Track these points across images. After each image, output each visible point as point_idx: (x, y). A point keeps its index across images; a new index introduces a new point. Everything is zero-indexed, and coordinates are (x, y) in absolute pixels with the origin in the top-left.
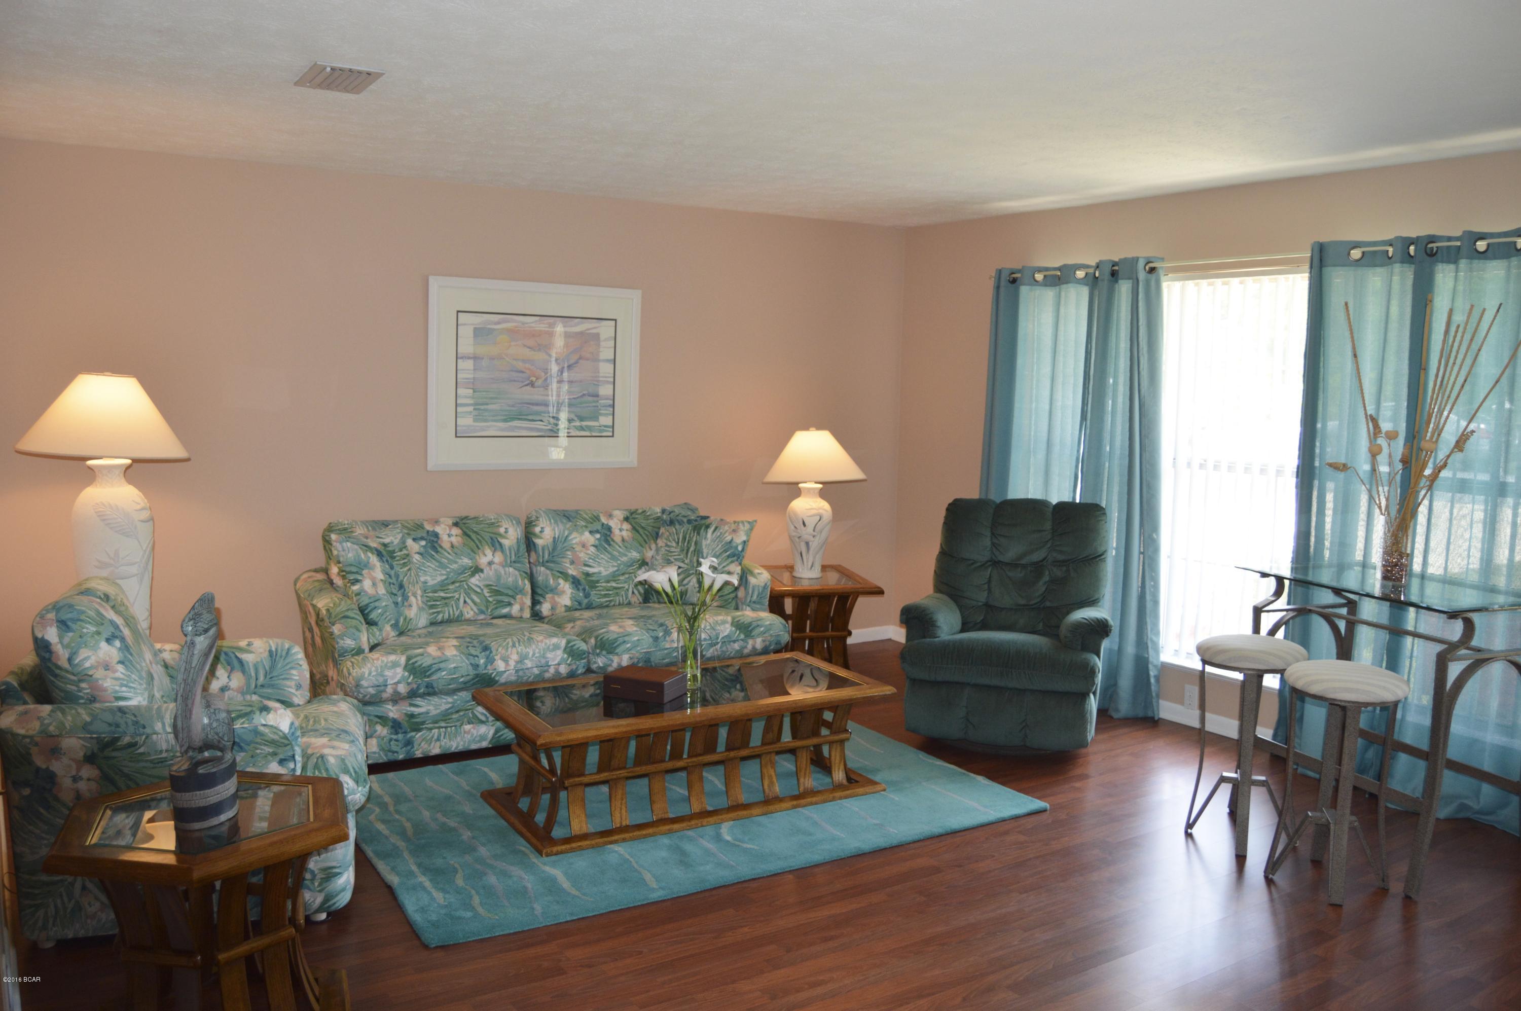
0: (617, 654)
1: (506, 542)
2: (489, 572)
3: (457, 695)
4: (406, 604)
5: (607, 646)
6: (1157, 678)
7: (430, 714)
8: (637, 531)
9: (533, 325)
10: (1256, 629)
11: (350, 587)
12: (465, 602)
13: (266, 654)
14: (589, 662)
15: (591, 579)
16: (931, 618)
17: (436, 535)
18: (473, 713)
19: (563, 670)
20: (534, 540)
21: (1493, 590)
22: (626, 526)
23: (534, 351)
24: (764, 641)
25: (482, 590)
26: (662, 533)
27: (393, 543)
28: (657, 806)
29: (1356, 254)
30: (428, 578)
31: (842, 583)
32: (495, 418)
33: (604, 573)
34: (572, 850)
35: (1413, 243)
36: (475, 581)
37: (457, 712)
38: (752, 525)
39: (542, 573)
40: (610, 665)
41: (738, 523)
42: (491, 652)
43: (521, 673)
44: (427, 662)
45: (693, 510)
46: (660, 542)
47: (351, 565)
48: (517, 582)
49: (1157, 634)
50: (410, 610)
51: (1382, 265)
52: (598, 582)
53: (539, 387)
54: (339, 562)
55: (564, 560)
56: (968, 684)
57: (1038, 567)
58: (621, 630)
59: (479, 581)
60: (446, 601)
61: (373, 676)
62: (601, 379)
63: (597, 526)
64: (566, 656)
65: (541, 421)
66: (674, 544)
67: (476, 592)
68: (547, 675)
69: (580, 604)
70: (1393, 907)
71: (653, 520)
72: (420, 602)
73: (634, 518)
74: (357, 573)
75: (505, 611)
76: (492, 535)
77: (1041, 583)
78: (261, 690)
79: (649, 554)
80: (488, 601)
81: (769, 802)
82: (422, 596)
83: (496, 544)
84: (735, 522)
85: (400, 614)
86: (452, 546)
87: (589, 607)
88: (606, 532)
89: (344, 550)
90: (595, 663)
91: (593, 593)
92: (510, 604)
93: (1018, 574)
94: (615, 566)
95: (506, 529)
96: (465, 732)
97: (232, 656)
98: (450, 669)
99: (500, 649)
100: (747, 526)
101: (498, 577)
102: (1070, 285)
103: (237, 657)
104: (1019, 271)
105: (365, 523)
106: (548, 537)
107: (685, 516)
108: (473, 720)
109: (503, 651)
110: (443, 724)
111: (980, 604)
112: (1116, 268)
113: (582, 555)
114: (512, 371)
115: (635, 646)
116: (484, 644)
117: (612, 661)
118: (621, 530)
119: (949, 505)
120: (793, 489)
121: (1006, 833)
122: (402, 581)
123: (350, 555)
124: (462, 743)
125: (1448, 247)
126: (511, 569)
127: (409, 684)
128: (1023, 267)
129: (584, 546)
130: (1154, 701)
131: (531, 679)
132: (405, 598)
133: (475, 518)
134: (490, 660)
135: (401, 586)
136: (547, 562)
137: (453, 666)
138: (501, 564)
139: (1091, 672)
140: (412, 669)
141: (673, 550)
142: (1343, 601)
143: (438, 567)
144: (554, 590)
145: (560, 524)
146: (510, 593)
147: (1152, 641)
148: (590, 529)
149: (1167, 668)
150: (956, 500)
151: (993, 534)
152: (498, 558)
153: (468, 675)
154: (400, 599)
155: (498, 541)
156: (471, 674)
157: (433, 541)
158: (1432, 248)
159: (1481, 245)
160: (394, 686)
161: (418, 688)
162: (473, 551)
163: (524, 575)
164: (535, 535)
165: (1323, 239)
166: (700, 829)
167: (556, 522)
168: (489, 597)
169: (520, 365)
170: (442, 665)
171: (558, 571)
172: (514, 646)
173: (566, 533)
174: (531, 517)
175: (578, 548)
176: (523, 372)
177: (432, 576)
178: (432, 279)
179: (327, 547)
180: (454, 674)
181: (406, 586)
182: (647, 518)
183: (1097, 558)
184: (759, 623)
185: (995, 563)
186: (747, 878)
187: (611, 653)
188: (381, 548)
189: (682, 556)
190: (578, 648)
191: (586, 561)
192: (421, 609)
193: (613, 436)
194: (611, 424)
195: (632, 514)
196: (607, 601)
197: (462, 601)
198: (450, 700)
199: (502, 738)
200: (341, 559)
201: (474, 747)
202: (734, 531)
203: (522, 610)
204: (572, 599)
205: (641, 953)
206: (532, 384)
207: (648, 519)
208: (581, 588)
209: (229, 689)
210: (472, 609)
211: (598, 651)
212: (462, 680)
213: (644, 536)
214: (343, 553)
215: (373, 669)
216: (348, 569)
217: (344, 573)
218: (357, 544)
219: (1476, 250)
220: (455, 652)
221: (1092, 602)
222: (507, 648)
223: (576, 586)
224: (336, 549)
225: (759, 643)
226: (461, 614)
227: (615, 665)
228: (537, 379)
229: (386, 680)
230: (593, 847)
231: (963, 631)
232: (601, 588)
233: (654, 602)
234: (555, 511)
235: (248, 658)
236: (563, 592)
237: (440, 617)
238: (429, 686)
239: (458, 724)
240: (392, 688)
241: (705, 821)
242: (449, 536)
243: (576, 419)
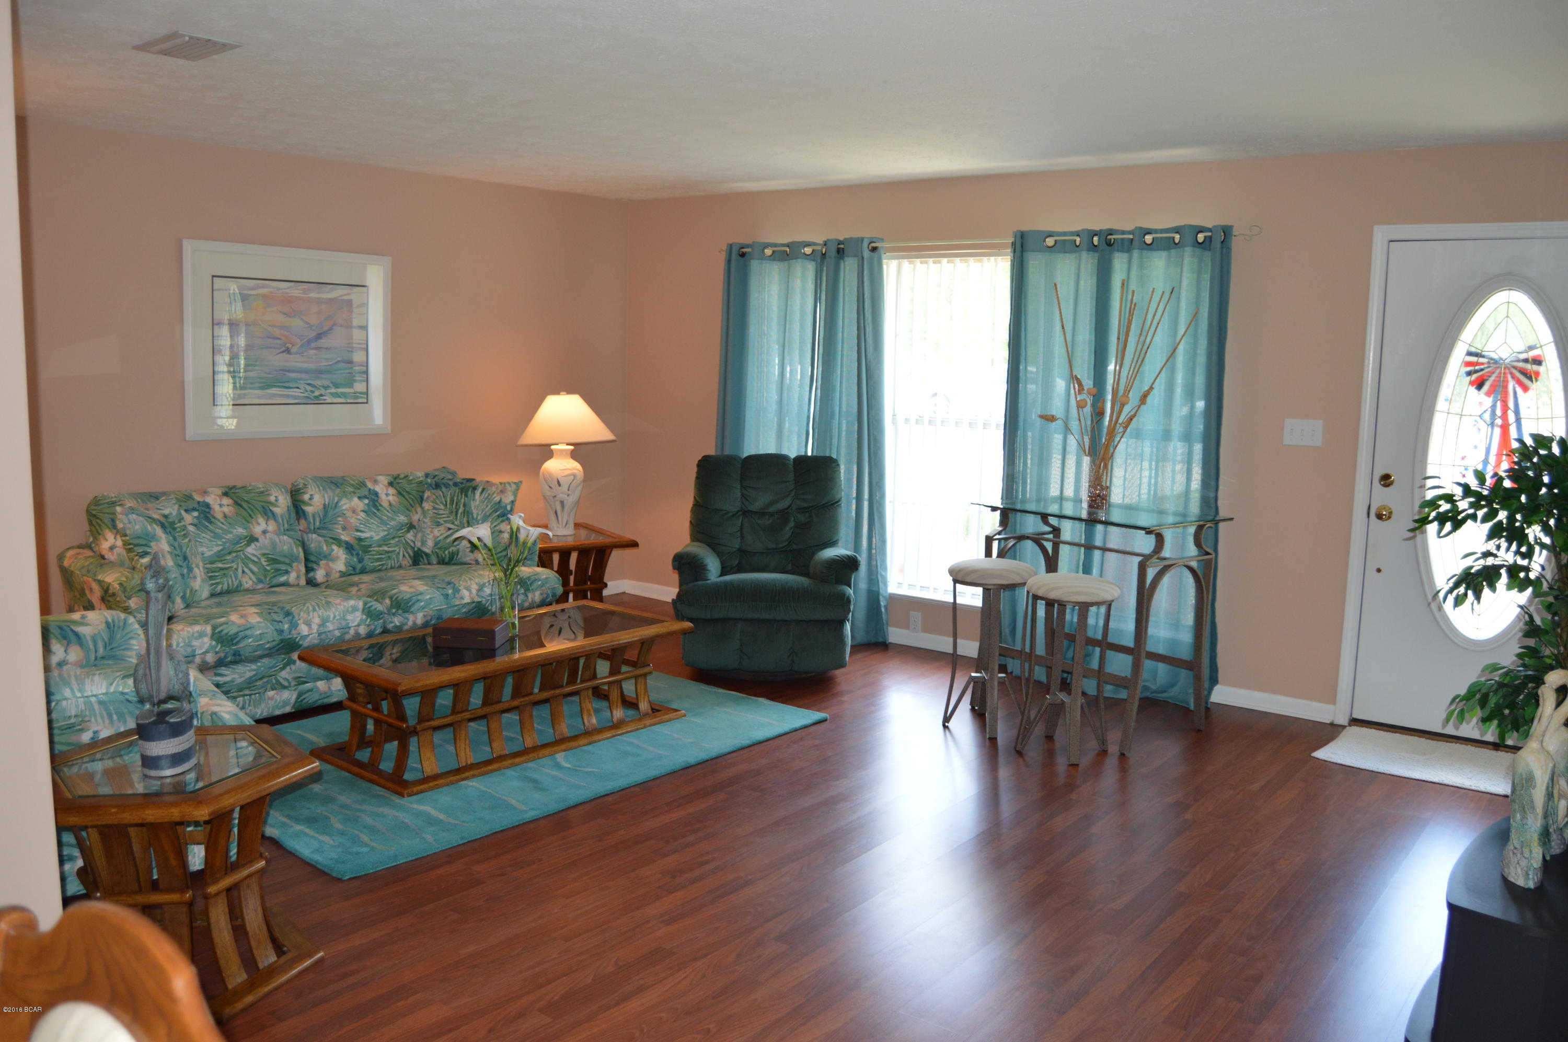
0: (412, 612)
1: (277, 510)
2: (264, 541)
3: (260, 662)
4: (191, 575)
5: (401, 606)
6: (886, 607)
7: (236, 683)
8: (403, 496)
9: (288, 291)
10: (988, 553)
11: (138, 560)
12: (243, 572)
13: (103, 626)
14: (385, 622)
15: (363, 543)
16: (702, 563)
17: (208, 506)
18: (276, 679)
19: (363, 630)
20: (303, 507)
21: (1161, 512)
22: (391, 491)
23: (290, 317)
24: (541, 594)
25: (259, 559)
26: (428, 497)
27: (171, 514)
28: (495, 745)
29: (1050, 242)
30: (204, 549)
31: (592, 538)
32: (252, 386)
33: (376, 538)
34: (430, 789)
35: (1096, 235)
36: (251, 550)
37: (261, 679)
38: (518, 485)
39: (314, 541)
40: (406, 624)
41: (505, 484)
42: (294, 617)
43: (323, 636)
44: (233, 630)
45: (454, 474)
46: (426, 506)
47: (139, 537)
48: (292, 550)
49: (885, 569)
50: (195, 581)
51: (1070, 252)
52: (370, 546)
53: (295, 354)
54: (126, 535)
55: (336, 526)
56: (740, 619)
57: (784, 515)
58: (412, 590)
59: (255, 550)
60: (225, 572)
61: (182, 647)
62: (355, 345)
63: (364, 492)
64: (364, 617)
65: (298, 388)
66: (442, 507)
67: (253, 561)
68: (347, 637)
69: (354, 569)
70: (1112, 762)
71: (416, 485)
72: (203, 574)
73: (398, 483)
74: (145, 545)
75: (283, 579)
76: (263, 504)
77: (788, 528)
78: (102, 662)
79: (415, 518)
80: (266, 570)
81: (590, 734)
82: (204, 567)
83: (268, 514)
84: (501, 483)
85: (186, 586)
86: (225, 516)
87: (363, 571)
88: (373, 497)
89: (130, 523)
90: (391, 622)
91: (366, 557)
92: (287, 572)
93: (766, 521)
94: (385, 531)
95: (276, 497)
96: (269, 699)
97: (68, 630)
98: (257, 635)
99: (302, 614)
100: (514, 487)
101: (274, 545)
102: (799, 260)
103: (72, 630)
104: (747, 246)
105: (134, 496)
106: (318, 504)
107: (450, 480)
108: (276, 686)
109: (305, 616)
110: (247, 692)
111: (735, 550)
112: (842, 246)
113: (352, 520)
114: (268, 337)
115: (427, 605)
116: (285, 610)
117: (408, 619)
118: (387, 496)
119: (699, 461)
120: (545, 451)
121: (802, 739)
122: (185, 553)
123: (137, 527)
124: (266, 709)
125: (1123, 239)
126: (285, 537)
127: (216, 653)
128: (754, 242)
129: (354, 512)
130: (885, 627)
131: (332, 642)
132: (190, 570)
133: (243, 487)
134: (294, 625)
135: (185, 558)
136: (319, 529)
137: (258, 632)
138: (275, 532)
139: (845, 602)
140: (220, 638)
141: (441, 512)
142: (1049, 529)
143: (214, 538)
144: (328, 557)
145: (329, 491)
146: (287, 561)
147: (881, 575)
148: (358, 495)
149: (894, 598)
150: (705, 457)
151: (742, 486)
152: (272, 527)
153: (274, 641)
154: (185, 571)
155: (270, 510)
156: (276, 639)
157: (205, 511)
158: (1110, 240)
159: (1149, 239)
160: (203, 656)
161: (226, 657)
162: (246, 520)
163: (298, 542)
164: (304, 502)
165: (1024, 228)
166: (538, 761)
167: (324, 488)
168: (267, 565)
169: (276, 332)
170: (248, 632)
171: (331, 538)
172: (314, 610)
173: (336, 499)
174: (298, 485)
175: (349, 514)
176: (280, 339)
177: (208, 547)
178: (185, 242)
179: (94, 523)
180: (261, 640)
181: (189, 557)
182: (410, 482)
183: (833, 505)
184: (536, 577)
185: (745, 513)
186: (602, 794)
187: (407, 612)
188: (162, 519)
189: (451, 518)
190: (375, 609)
191: (357, 526)
192: (203, 581)
193: (367, 403)
194: (365, 390)
195: (395, 479)
196: (380, 565)
197: (240, 570)
198: (254, 667)
199: (304, 701)
200: (128, 532)
201: (278, 712)
202: (502, 492)
203: (298, 577)
204: (348, 564)
205: (541, 860)
206: (288, 351)
207: (411, 484)
208: (354, 553)
209: (67, 664)
210: (251, 579)
211: (394, 611)
212: (267, 646)
213: (410, 500)
214: (130, 526)
215: (181, 640)
216: (136, 542)
217: (132, 546)
218: (143, 516)
219: (1144, 242)
220: (258, 619)
221: (832, 543)
222: (309, 613)
223: (350, 552)
224: (122, 522)
225: (536, 596)
226: (240, 584)
227: (410, 623)
228: (293, 346)
229: (195, 651)
230: (448, 785)
231: (722, 574)
232: (374, 553)
233: (425, 564)
234: (321, 478)
235: (84, 631)
236: (337, 558)
237: (219, 589)
238: (236, 654)
239: (262, 691)
240: (201, 658)
241: (541, 754)
242: (221, 506)
243: (331, 385)
